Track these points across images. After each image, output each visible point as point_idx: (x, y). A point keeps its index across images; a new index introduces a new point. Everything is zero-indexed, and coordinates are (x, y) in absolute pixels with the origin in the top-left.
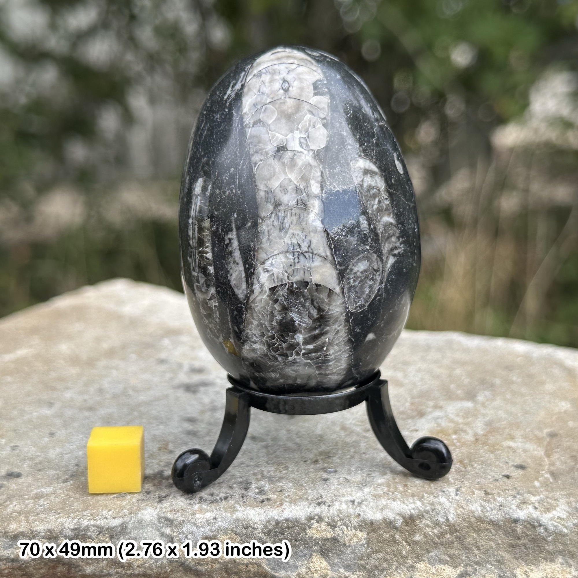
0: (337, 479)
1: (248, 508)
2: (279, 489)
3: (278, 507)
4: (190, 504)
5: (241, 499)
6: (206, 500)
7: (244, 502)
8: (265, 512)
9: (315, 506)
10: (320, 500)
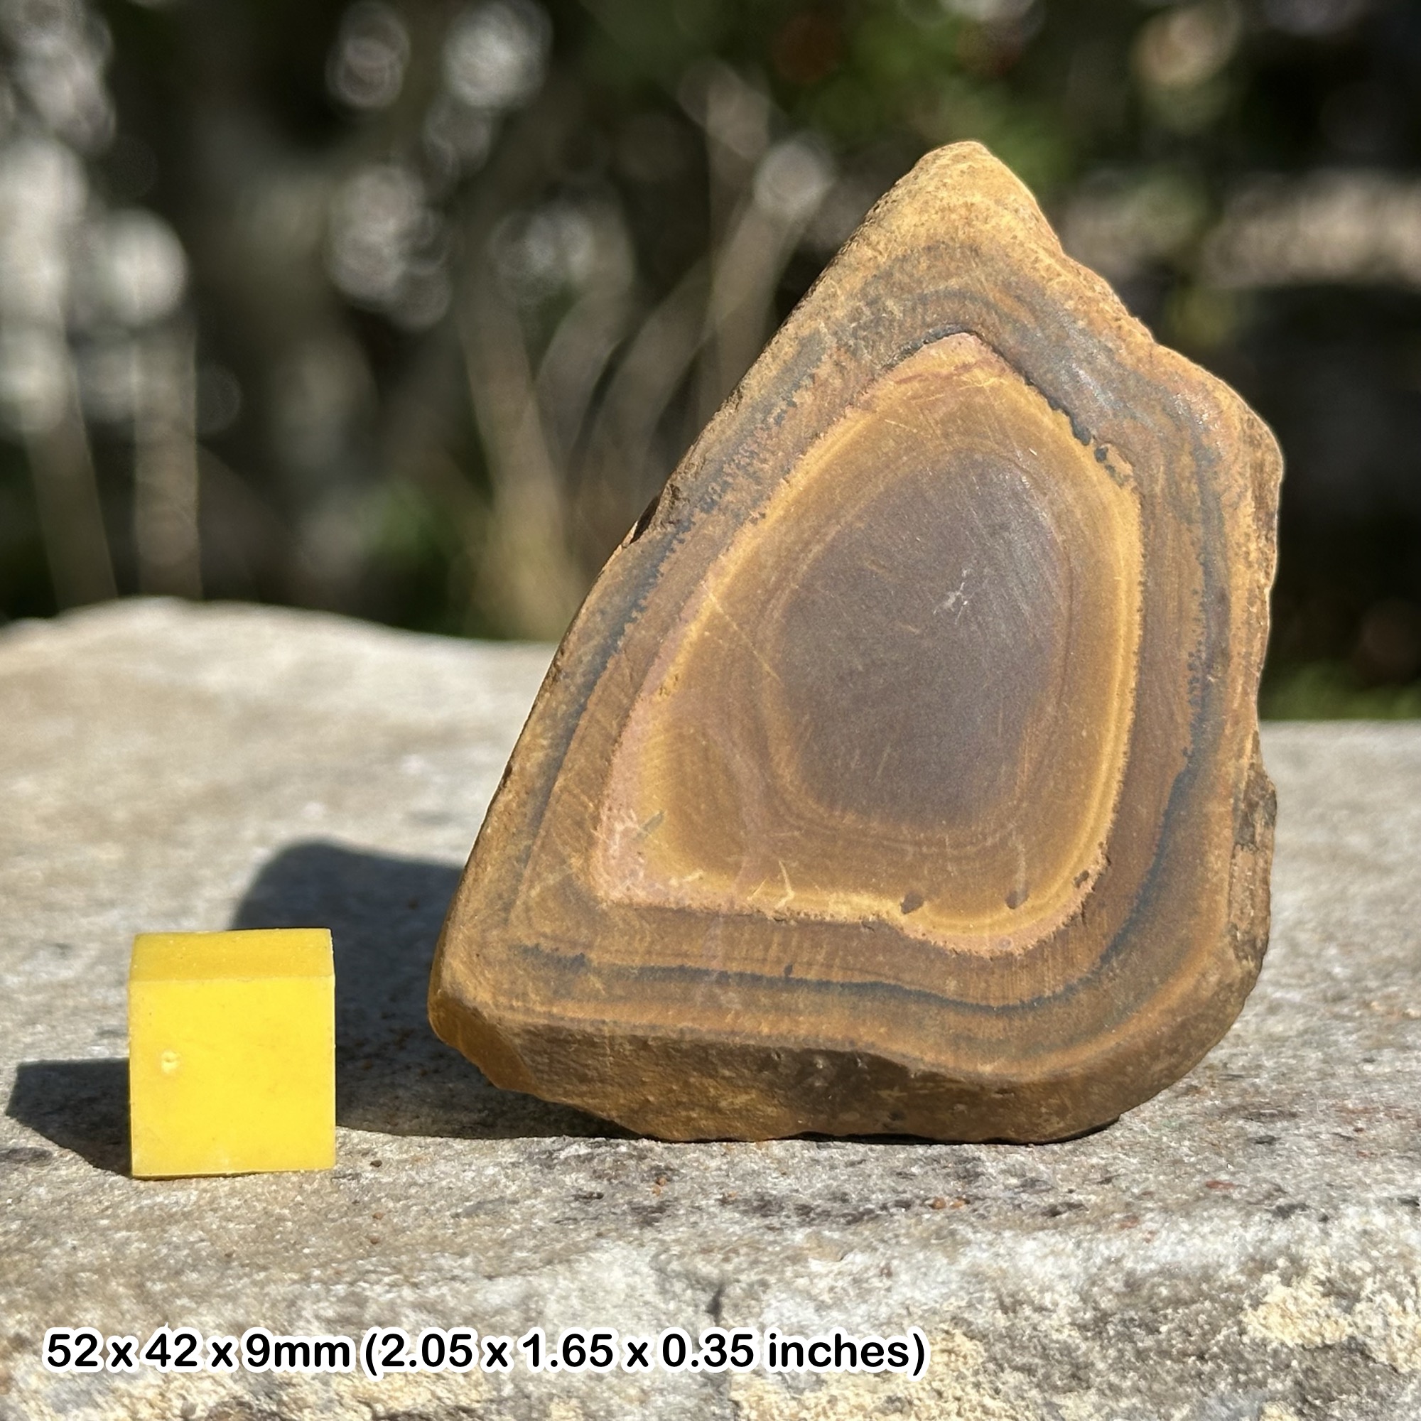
0: (1309, 1137)
1: (1007, 1234)
2: (1097, 1176)
3: (1122, 1227)
4: (770, 1228)
5: (964, 1208)
6: (826, 1214)
7: (982, 1217)
8: (1078, 1245)
9: (1270, 1222)
10: (1282, 1201)
